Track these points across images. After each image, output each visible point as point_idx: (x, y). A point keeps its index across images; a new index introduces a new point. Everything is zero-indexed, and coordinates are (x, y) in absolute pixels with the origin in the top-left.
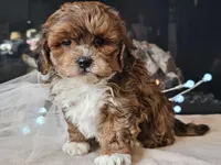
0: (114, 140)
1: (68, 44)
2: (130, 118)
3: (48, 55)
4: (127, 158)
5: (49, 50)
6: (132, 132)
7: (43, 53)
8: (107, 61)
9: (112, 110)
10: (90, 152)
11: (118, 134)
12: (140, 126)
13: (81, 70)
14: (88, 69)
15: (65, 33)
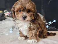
0: (32, 36)
1: (20, 11)
2: (37, 30)
4: (36, 40)
5: (15, 12)
6: (37, 34)
7: (13, 13)
8: (30, 17)
9: (32, 28)
10: (25, 39)
11: (33, 34)
12: (39, 32)
13: (23, 19)
15: (20, 8)
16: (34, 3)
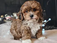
3: (23, 15)
7: (21, 15)
14: (33, 18)
16: (39, 3)
